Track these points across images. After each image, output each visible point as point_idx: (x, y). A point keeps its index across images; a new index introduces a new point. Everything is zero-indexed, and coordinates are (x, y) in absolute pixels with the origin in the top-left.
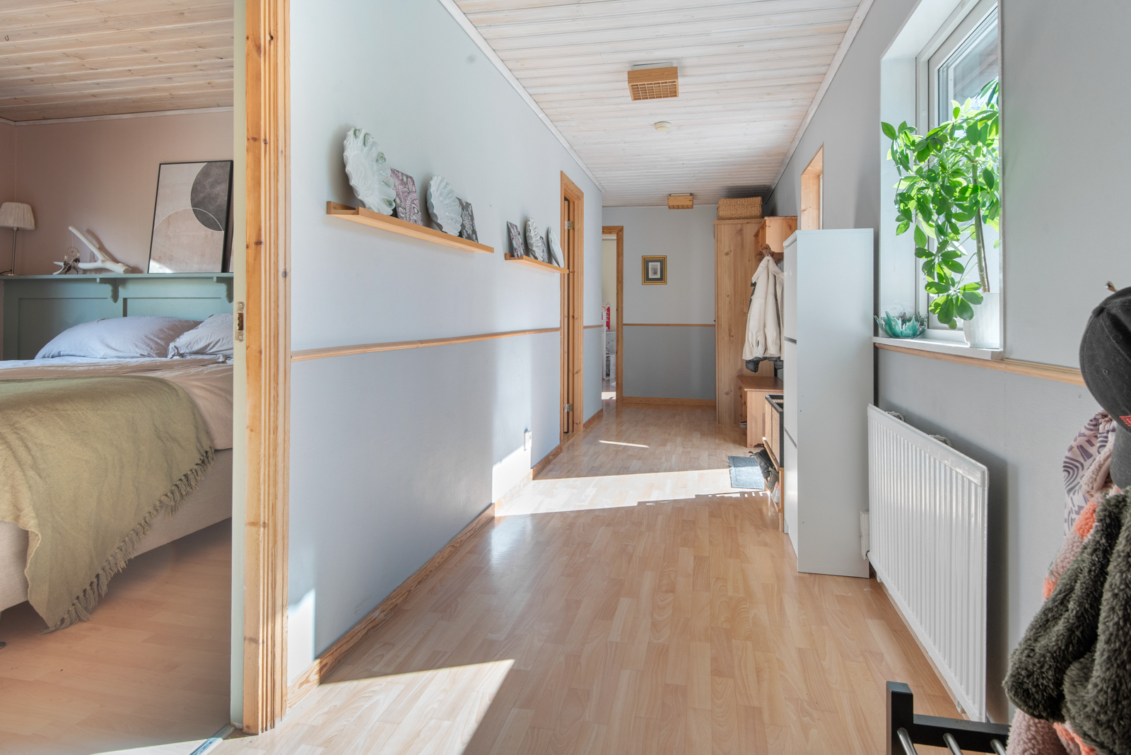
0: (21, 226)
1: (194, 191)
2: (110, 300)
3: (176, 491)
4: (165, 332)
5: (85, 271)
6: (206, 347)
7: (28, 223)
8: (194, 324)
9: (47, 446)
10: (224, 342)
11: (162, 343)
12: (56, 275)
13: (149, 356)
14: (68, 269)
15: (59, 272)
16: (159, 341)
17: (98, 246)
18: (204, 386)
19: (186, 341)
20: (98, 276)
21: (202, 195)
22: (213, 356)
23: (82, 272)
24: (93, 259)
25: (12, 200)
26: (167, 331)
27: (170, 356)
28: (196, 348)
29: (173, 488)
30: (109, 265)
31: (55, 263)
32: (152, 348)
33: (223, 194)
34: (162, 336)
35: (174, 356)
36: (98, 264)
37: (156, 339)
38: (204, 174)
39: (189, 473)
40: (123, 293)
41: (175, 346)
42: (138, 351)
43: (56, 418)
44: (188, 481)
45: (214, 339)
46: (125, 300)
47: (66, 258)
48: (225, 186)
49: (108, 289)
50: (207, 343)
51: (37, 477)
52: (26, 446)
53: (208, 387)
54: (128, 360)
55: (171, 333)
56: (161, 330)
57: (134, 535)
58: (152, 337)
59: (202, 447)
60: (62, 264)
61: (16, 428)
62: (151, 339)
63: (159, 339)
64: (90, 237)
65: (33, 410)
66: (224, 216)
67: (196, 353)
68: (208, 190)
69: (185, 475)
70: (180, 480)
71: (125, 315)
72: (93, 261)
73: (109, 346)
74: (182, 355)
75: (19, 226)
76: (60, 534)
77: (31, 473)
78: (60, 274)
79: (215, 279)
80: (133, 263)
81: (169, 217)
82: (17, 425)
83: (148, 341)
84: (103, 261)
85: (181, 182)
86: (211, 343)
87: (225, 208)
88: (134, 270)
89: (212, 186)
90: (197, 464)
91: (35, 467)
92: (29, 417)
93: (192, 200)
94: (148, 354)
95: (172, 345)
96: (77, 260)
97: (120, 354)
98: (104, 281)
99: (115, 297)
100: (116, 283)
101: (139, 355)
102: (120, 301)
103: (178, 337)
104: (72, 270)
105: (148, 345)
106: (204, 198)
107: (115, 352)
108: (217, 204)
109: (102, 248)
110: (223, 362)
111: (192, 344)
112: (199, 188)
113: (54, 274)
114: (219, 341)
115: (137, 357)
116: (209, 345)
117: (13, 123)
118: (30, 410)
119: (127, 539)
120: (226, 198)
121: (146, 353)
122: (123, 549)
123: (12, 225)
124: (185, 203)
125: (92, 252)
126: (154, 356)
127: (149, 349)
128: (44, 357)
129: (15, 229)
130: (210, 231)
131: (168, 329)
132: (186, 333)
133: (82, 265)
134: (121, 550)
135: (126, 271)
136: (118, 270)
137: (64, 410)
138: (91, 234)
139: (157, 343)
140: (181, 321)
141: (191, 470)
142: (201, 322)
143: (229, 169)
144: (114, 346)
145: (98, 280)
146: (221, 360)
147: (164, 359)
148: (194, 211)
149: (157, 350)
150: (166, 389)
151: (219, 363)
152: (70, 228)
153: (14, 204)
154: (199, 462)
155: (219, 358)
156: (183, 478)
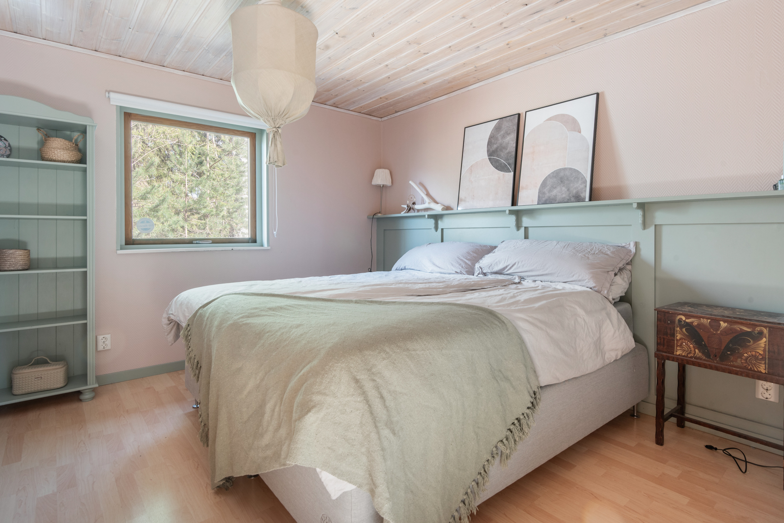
0: (385, 184)
1: (490, 143)
2: (433, 230)
3: (511, 437)
4: (471, 255)
5: (418, 211)
6: (504, 269)
7: (388, 182)
8: (491, 249)
9: (401, 393)
10: (519, 265)
11: (469, 263)
12: (403, 214)
13: (461, 273)
14: (410, 209)
15: (404, 212)
16: (467, 261)
17: (426, 193)
18: (528, 318)
19: (486, 262)
20: (426, 213)
21: (495, 146)
22: (510, 277)
23: (417, 211)
24: (423, 202)
25: (380, 168)
26: (472, 253)
27: (476, 274)
28: (496, 269)
29: (507, 434)
30: (433, 205)
31: (402, 206)
32: (462, 267)
33: (512, 142)
34: (469, 257)
35: (479, 274)
36: (426, 206)
37: (465, 260)
38: (497, 128)
39: (522, 417)
40: (441, 224)
41: (480, 267)
42: (454, 269)
43: (407, 360)
44: (520, 425)
45: (510, 262)
46: (442, 230)
47: (408, 202)
48: (514, 135)
49: (432, 221)
50: (505, 266)
51: (391, 435)
52: (382, 397)
53: (530, 319)
54: (447, 276)
55: (475, 255)
56: (468, 253)
57: (475, 486)
58: (462, 258)
59: (531, 387)
60: (406, 206)
61: (373, 373)
62: (461, 260)
63: (467, 260)
64: (421, 187)
65: (388, 350)
66: (512, 161)
67: (496, 273)
68: (500, 141)
69: (517, 419)
70: (513, 424)
71: (442, 241)
72: (423, 204)
73: (434, 264)
74: (485, 274)
75: (384, 184)
76: (412, 492)
77: (386, 432)
78: (405, 213)
79: (507, 212)
80: (447, 203)
81: (471, 166)
82: (374, 370)
83: (459, 261)
84: (429, 203)
85: (479, 138)
86: (508, 266)
87: (514, 153)
88: (448, 208)
89: (503, 137)
90: (528, 408)
91: (390, 424)
92: (384, 359)
93: (488, 151)
94: (461, 271)
95: (477, 266)
96: (414, 203)
97: (442, 271)
98: (430, 216)
99: (436, 228)
100: (437, 218)
101: (454, 272)
102: (439, 230)
103: (481, 258)
104: (411, 210)
105: (460, 265)
106: (497, 149)
107: (439, 269)
108: (507, 151)
109: (428, 195)
110: (519, 283)
111: (493, 265)
112: (493, 141)
113: (402, 213)
114: (515, 264)
115: (453, 274)
116: (507, 267)
117: (380, 119)
118: (385, 351)
119: (469, 491)
120: (515, 145)
121: (459, 271)
122: (466, 502)
123: (380, 184)
124: (482, 154)
125: (423, 197)
126: (464, 273)
127: (461, 268)
128: (397, 270)
129: (382, 186)
130: (502, 173)
131: (473, 252)
132: (486, 256)
133: (417, 207)
134: (464, 503)
135: (443, 209)
136: (438, 209)
137: (414, 350)
138: (422, 185)
139: (466, 263)
140: (481, 246)
141: (523, 414)
142: (495, 247)
143: (517, 121)
144: (437, 265)
145: (426, 216)
146: (517, 280)
147: (471, 277)
148: (490, 159)
149: (466, 268)
150: (497, 323)
151: (515, 283)
152: (410, 182)
153: (381, 170)
154: (530, 405)
155: (515, 279)
156: (516, 422)
